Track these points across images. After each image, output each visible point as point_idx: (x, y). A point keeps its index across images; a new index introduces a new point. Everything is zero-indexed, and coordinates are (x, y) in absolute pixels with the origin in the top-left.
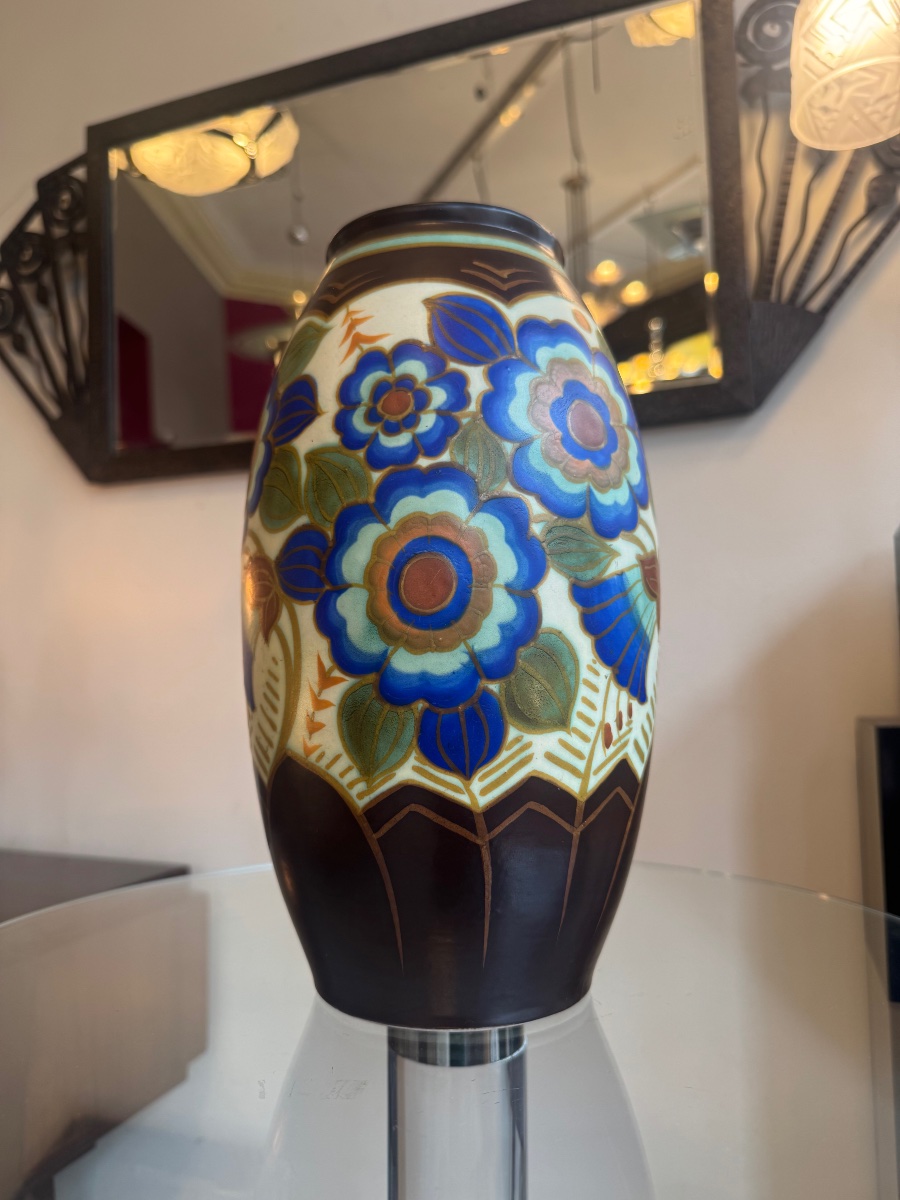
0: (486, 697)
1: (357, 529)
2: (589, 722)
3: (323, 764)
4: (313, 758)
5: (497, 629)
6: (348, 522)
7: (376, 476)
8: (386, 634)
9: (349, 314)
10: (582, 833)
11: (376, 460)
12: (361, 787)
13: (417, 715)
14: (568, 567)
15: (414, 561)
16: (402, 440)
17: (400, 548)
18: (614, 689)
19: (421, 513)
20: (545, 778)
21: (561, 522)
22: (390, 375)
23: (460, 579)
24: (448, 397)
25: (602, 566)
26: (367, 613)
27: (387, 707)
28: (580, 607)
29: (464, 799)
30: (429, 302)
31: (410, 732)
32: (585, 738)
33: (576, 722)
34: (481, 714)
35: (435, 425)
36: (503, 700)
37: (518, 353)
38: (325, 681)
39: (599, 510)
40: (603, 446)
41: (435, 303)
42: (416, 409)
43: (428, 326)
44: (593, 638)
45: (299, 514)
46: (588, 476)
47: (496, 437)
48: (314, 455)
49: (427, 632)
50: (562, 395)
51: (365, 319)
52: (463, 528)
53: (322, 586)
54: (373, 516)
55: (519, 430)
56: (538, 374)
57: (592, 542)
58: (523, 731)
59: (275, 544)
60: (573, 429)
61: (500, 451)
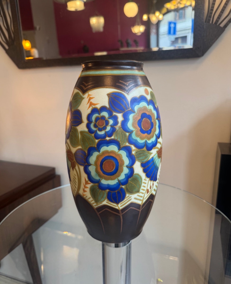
0: (122, 188)
1: (93, 153)
2: (144, 190)
3: (87, 198)
4: (85, 197)
5: (124, 175)
6: (91, 150)
7: (97, 141)
8: (100, 176)
9: (89, 95)
10: (141, 210)
11: (97, 137)
12: (95, 204)
13: (107, 192)
14: (140, 160)
15: (106, 161)
16: (102, 133)
17: (102, 158)
18: (150, 182)
19: (107, 150)
20: (134, 203)
21: (139, 150)
22: (99, 115)
23: (116, 165)
24: (113, 122)
25: (148, 158)
26: (96, 171)
27: (100, 190)
28: (143, 168)
29: (117, 208)
30: (108, 95)
31: (105, 195)
32: (143, 193)
33: (141, 191)
34: (121, 192)
35: (110, 129)
36: (125, 189)
37: (130, 108)
38: (86, 183)
39: (148, 145)
40: (150, 128)
41: (110, 95)
42: (106, 125)
43: (108, 102)
44: (145, 173)
45: (79, 146)
46: (146, 137)
47: (125, 132)
48: (82, 132)
49: (109, 176)
50: (140, 118)
51: (93, 98)
52: (117, 154)
53: (85, 163)
54: (96, 150)
55: (130, 129)
56: (135, 114)
57: (146, 153)
58: (129, 194)
59: (74, 150)
60: (143, 127)
61: (125, 135)
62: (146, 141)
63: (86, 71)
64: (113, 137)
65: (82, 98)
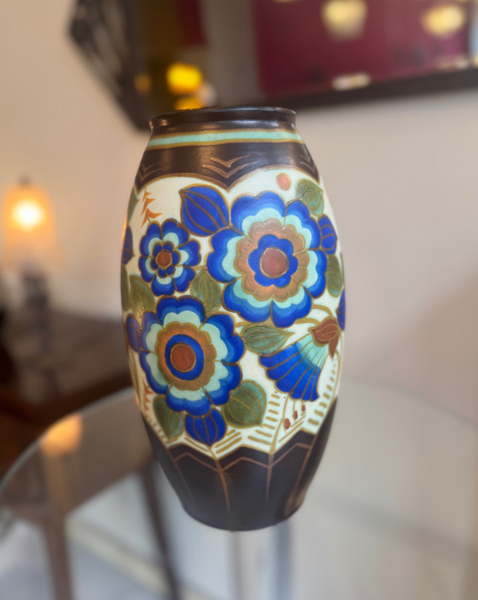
0: (215, 413)
1: (150, 325)
2: (274, 420)
3: (152, 423)
5: (218, 382)
6: (148, 321)
7: (157, 299)
8: (166, 378)
9: (146, 194)
10: (273, 467)
11: (157, 290)
12: (166, 439)
13: (184, 417)
14: (257, 349)
15: (176, 346)
16: (166, 281)
17: (169, 339)
18: (291, 402)
19: (177, 322)
20: (249, 447)
21: (253, 325)
22: (161, 241)
23: (198, 357)
24: (189, 257)
25: (281, 343)
26: (158, 366)
27: (171, 411)
28: (266, 368)
29: (209, 454)
30: (182, 192)
31: (182, 423)
32: (272, 428)
33: (265, 421)
34: (213, 420)
35: (183, 274)
36: (223, 414)
37: (231, 224)
38: (147, 392)
39: (279, 313)
40: (285, 272)
41: (185, 193)
42: (174, 263)
43: (181, 210)
44: (275, 381)
45: (129, 308)
46: (272, 293)
47: (214, 280)
48: (133, 279)
49: (184, 381)
50: (257, 247)
51: (152, 200)
52: (198, 331)
53: (140, 348)
54: (156, 320)
55: (228, 275)
56: (242, 237)
57: (274, 332)
58: (235, 428)
60: (263, 269)
61: (217, 289)
62: (273, 303)
64: (188, 293)
65: (136, 201)
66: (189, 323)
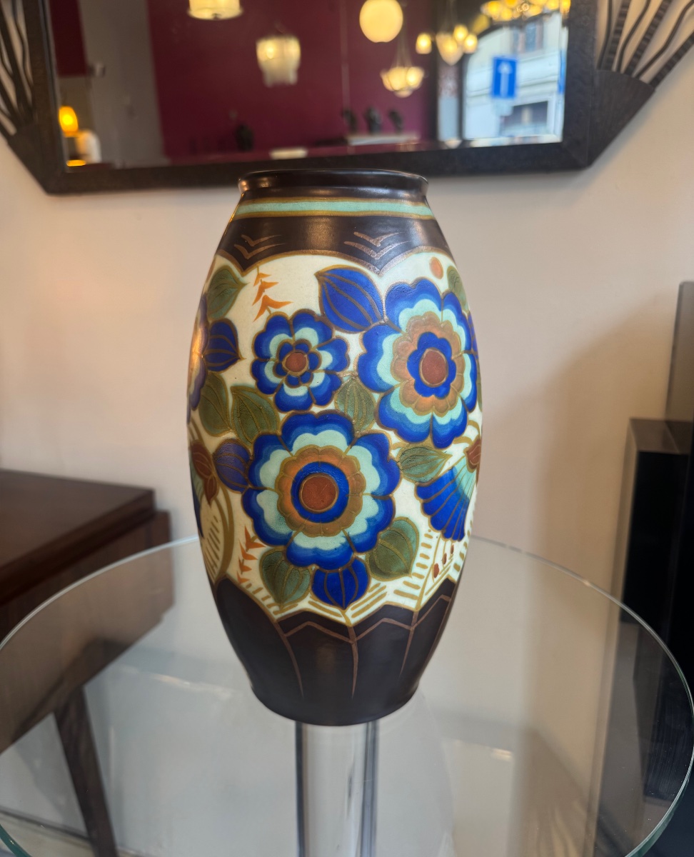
0: (357, 563)
1: (270, 451)
2: (424, 567)
5: (365, 521)
6: (264, 445)
7: (283, 416)
8: (290, 522)
9: (260, 276)
10: (416, 628)
11: (282, 404)
12: (275, 608)
13: (311, 573)
14: (415, 476)
15: (310, 478)
16: (300, 392)
17: (299, 469)
18: (442, 542)
19: (314, 446)
20: (393, 604)
21: (412, 446)
22: (291, 338)
23: (340, 490)
24: (334, 360)
25: (438, 468)
26: (278, 509)
27: (292, 567)
28: (422, 500)
29: (342, 620)
30: (320, 276)
31: (307, 582)
32: (420, 577)
33: (415, 569)
34: (353, 573)
35: (324, 381)
36: (368, 564)
37: (386, 317)
38: (250, 544)
39: (439, 430)
40: (444, 380)
41: (324, 276)
42: (311, 368)
43: (319, 298)
44: (430, 517)
45: (229, 430)
46: (432, 407)
47: (368, 390)
48: (237, 390)
49: (318, 524)
50: (416, 348)
51: (271, 285)
52: (343, 457)
53: (247, 484)
54: (280, 444)
55: (384, 383)
56: (400, 335)
57: (433, 454)
58: (379, 580)
59: (212, 443)
60: (424, 375)
61: (370, 400)
62: (433, 418)
63: (254, 202)
64: (331, 406)
65: (240, 286)
66: (331, 446)
